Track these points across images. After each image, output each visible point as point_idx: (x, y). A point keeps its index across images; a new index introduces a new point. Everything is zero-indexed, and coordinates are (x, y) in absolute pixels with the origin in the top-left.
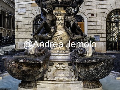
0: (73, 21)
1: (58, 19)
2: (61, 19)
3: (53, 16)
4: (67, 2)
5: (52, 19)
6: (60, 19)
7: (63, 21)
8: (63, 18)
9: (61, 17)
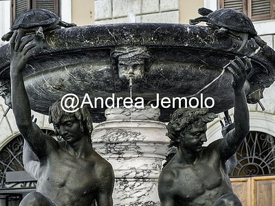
0: (213, 192)
1: (124, 179)
2: (144, 179)
3: (91, 166)
4: (177, 79)
5: (86, 180)
6: (137, 179)
7: (156, 188)
8: (156, 174)
9: (139, 164)
